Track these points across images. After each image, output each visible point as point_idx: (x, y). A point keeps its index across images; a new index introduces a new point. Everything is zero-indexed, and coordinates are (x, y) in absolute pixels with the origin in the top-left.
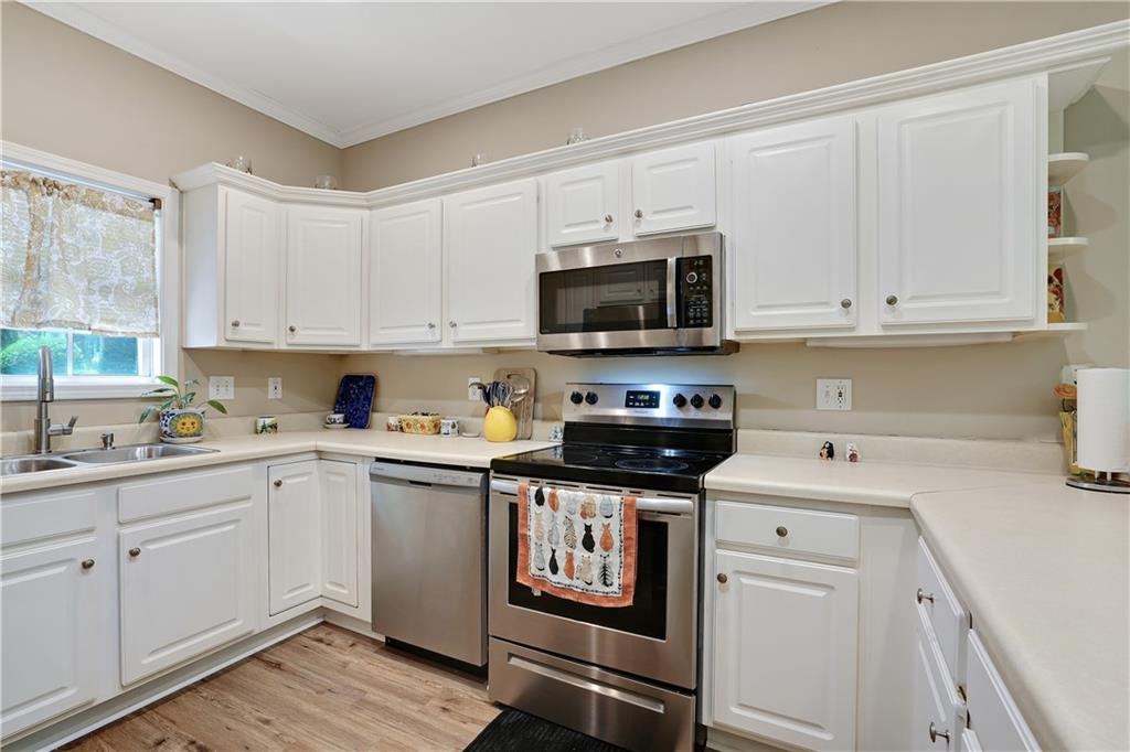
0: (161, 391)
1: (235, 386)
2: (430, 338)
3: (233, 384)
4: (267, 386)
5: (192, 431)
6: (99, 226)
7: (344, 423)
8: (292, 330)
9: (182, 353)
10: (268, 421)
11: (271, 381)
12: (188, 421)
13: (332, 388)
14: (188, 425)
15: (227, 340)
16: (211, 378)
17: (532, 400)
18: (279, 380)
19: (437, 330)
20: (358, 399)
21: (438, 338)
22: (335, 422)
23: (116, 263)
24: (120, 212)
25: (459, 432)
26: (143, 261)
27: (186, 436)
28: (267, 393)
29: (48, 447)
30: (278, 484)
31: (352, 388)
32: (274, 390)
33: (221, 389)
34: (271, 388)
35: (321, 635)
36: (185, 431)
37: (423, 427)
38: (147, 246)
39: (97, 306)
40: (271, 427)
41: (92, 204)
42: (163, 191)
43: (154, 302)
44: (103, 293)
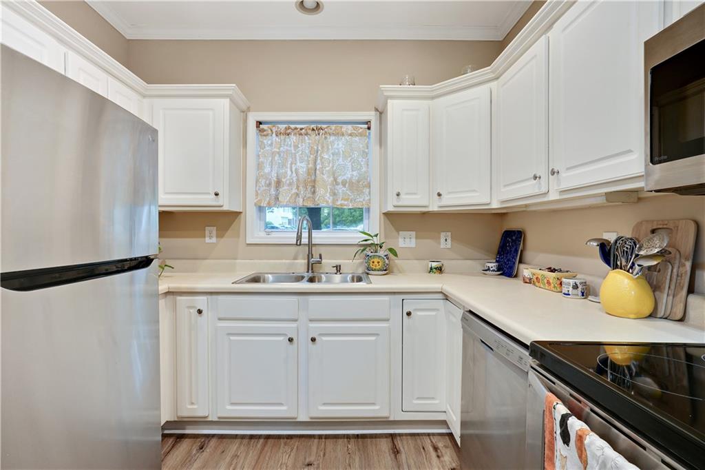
0: (366, 240)
1: (416, 238)
2: (536, 191)
3: (415, 236)
4: (439, 238)
5: (378, 267)
6: (340, 146)
7: (498, 271)
8: (439, 195)
9: (382, 216)
10: (434, 265)
11: (443, 235)
12: (376, 260)
13: (496, 241)
14: (376, 263)
15: (395, 206)
16: (401, 232)
17: (688, 265)
18: (449, 234)
19: (543, 181)
20: (511, 251)
21: (544, 190)
22: (489, 269)
23: (349, 165)
24: (351, 135)
25: (584, 294)
26: (362, 161)
27: (375, 270)
28: (439, 243)
29: (312, 269)
30: (409, 314)
31: (509, 242)
32: (445, 242)
33: (406, 241)
34: (442, 240)
35: (440, 445)
36: (374, 267)
37: (549, 283)
38: (364, 152)
39: (340, 191)
40: (436, 269)
41: (340, 134)
42: (371, 116)
43: (369, 186)
44: (344, 183)
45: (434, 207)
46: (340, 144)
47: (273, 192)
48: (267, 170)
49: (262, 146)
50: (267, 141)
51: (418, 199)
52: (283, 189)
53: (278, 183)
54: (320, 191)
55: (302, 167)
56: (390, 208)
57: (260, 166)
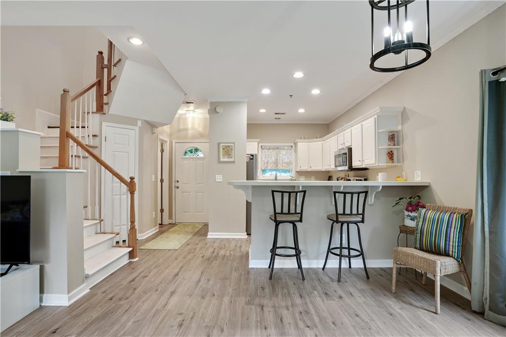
1: (305, 178)
8: (311, 167)
9: (295, 172)
16: (300, 177)
18: (314, 177)
21: (330, 168)
23: (286, 158)
24: (287, 149)
26: (290, 157)
38: (290, 154)
41: (283, 149)
42: (293, 144)
43: (292, 164)
44: (285, 163)
45: (309, 170)
46: (283, 152)
47: (266, 165)
48: (264, 159)
49: (262, 152)
50: (264, 151)
51: (305, 168)
52: (269, 164)
53: (267, 162)
54: (279, 165)
55: (273, 158)
56: (298, 170)
57: (262, 158)
